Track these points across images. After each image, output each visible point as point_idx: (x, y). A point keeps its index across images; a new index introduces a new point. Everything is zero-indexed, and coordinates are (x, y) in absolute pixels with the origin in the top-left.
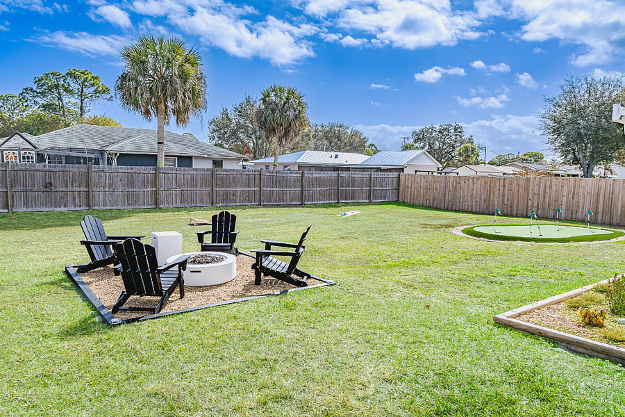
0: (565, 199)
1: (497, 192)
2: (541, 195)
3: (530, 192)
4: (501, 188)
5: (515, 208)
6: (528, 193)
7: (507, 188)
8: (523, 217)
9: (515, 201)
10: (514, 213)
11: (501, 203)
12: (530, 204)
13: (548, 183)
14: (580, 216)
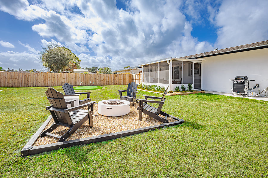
0: (73, 79)
1: (49, 79)
2: (66, 79)
3: (62, 78)
4: (51, 77)
5: (57, 84)
6: (61, 78)
7: (53, 77)
8: (59, 86)
9: (57, 82)
10: (56, 85)
11: (51, 82)
12: (62, 82)
13: (68, 75)
14: (77, 84)
